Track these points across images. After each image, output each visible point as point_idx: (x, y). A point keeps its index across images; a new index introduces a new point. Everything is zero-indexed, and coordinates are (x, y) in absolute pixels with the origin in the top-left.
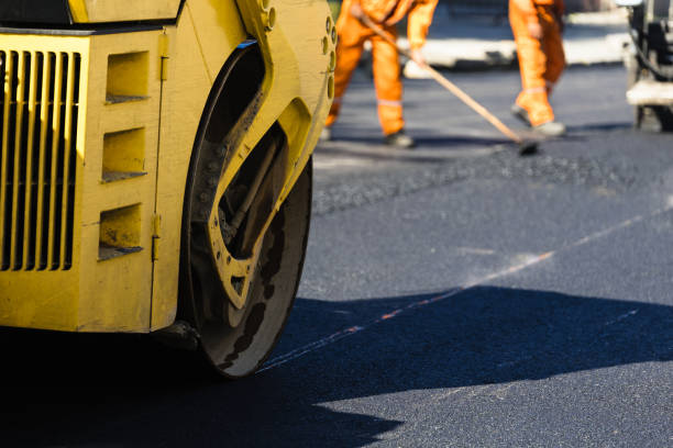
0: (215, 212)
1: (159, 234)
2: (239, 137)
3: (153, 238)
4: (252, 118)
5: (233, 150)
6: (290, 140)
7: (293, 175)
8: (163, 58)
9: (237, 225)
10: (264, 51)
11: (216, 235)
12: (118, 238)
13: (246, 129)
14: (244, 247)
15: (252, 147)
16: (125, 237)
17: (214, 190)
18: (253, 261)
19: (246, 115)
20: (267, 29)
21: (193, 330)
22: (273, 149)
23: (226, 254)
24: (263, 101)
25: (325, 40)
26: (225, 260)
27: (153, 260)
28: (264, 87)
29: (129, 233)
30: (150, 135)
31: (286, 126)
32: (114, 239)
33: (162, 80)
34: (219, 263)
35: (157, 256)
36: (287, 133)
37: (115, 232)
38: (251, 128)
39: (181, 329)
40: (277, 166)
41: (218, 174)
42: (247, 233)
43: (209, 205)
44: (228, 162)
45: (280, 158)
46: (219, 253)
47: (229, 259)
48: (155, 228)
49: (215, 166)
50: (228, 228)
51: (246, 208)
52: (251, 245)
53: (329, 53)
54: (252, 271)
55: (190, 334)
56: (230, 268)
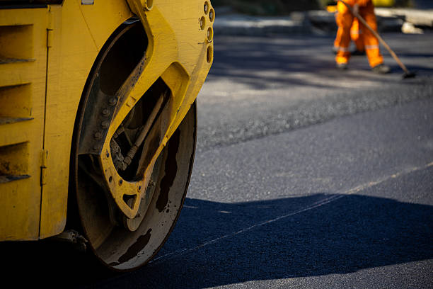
0: (106, 147)
1: (45, 165)
2: (127, 91)
3: (42, 168)
4: (138, 77)
5: (122, 100)
6: (174, 93)
7: (176, 121)
8: (48, 30)
9: (131, 155)
10: (145, 26)
11: (108, 165)
12: (11, 167)
13: (133, 85)
14: (138, 172)
15: (138, 98)
16: (17, 167)
17: (106, 130)
18: (144, 184)
19: (133, 74)
20: (145, 9)
21: (81, 236)
22: (162, 100)
23: (119, 178)
24: (147, 64)
25: (203, 19)
26: (117, 183)
27: (41, 185)
28: (147, 53)
29: (19, 165)
30: (36, 91)
31: (169, 81)
32: (8, 168)
33: (48, 48)
34: (111, 185)
35: (44, 182)
36: (171, 88)
37: (8, 163)
38: (136, 85)
39: (70, 236)
40: (164, 112)
41: (110, 119)
42: (141, 162)
43: (102, 141)
44: (118, 109)
45: (167, 107)
46: (111, 178)
47: (121, 182)
48: (43, 160)
49: (107, 112)
50: (120, 157)
51: (139, 143)
52: (143, 170)
53: (206, 28)
54: (143, 190)
55: (78, 239)
56: (120, 189)
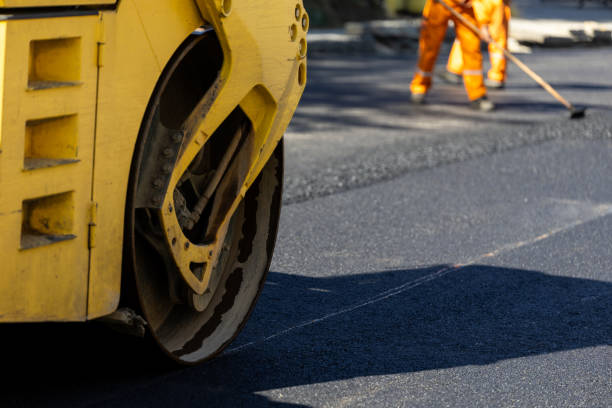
0: (169, 198)
1: (95, 221)
2: (196, 123)
3: (90, 226)
4: (210, 105)
5: (189, 136)
6: (256, 126)
7: (258, 162)
8: (99, 44)
9: (200, 209)
10: (221, 38)
11: (170, 222)
12: (51, 225)
13: (204, 116)
14: (208, 232)
15: (210, 133)
16: (58, 224)
17: (168, 176)
18: (216, 248)
19: (204, 101)
20: (222, 15)
21: (139, 317)
22: (239, 135)
23: (183, 239)
24: (221, 87)
25: (293, 27)
26: (182, 246)
27: (89, 248)
28: (222, 73)
29: (61, 221)
30: (84, 123)
31: (250, 111)
32: (47, 226)
33: (98, 67)
34: (174, 249)
35: (93, 243)
36: (251, 118)
37: (48, 220)
38: (208, 115)
39: (125, 317)
40: (242, 153)
41: (173, 161)
42: (212, 219)
43: (163, 191)
44: (184, 148)
45: (245, 145)
46: (174, 240)
47: (187, 246)
48: (91, 216)
49: (170, 152)
50: (186, 212)
51: (209, 193)
52: (215, 229)
53: (298, 40)
54: (215, 256)
55: (135, 321)
56: (186, 254)
